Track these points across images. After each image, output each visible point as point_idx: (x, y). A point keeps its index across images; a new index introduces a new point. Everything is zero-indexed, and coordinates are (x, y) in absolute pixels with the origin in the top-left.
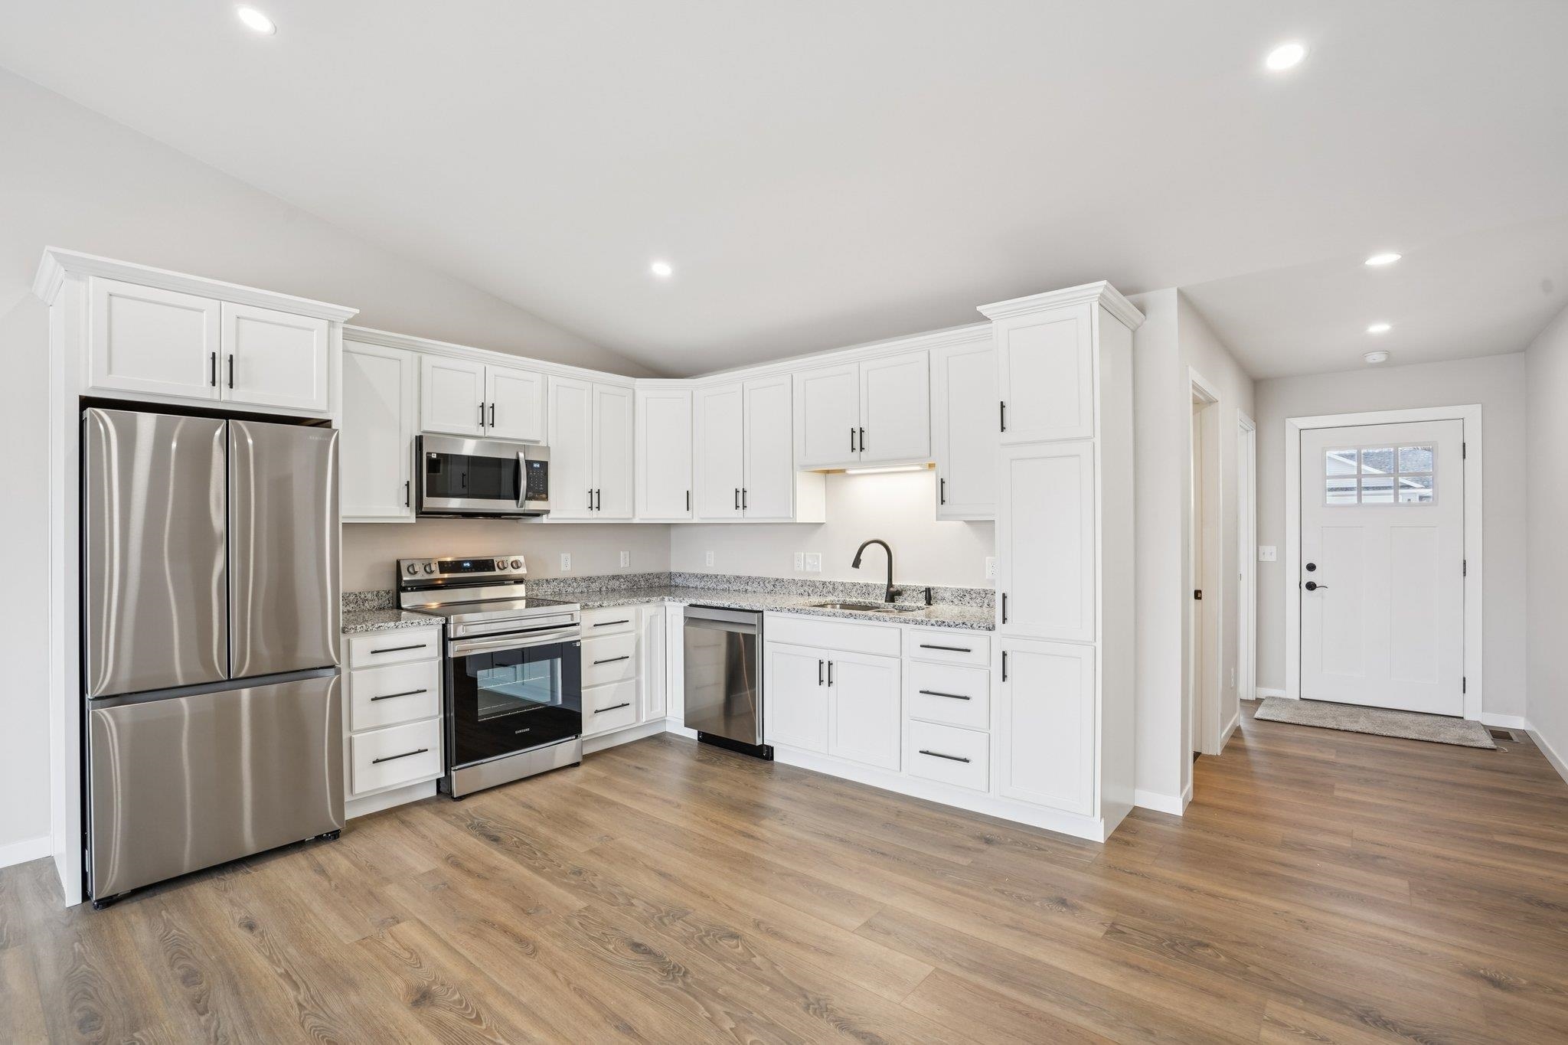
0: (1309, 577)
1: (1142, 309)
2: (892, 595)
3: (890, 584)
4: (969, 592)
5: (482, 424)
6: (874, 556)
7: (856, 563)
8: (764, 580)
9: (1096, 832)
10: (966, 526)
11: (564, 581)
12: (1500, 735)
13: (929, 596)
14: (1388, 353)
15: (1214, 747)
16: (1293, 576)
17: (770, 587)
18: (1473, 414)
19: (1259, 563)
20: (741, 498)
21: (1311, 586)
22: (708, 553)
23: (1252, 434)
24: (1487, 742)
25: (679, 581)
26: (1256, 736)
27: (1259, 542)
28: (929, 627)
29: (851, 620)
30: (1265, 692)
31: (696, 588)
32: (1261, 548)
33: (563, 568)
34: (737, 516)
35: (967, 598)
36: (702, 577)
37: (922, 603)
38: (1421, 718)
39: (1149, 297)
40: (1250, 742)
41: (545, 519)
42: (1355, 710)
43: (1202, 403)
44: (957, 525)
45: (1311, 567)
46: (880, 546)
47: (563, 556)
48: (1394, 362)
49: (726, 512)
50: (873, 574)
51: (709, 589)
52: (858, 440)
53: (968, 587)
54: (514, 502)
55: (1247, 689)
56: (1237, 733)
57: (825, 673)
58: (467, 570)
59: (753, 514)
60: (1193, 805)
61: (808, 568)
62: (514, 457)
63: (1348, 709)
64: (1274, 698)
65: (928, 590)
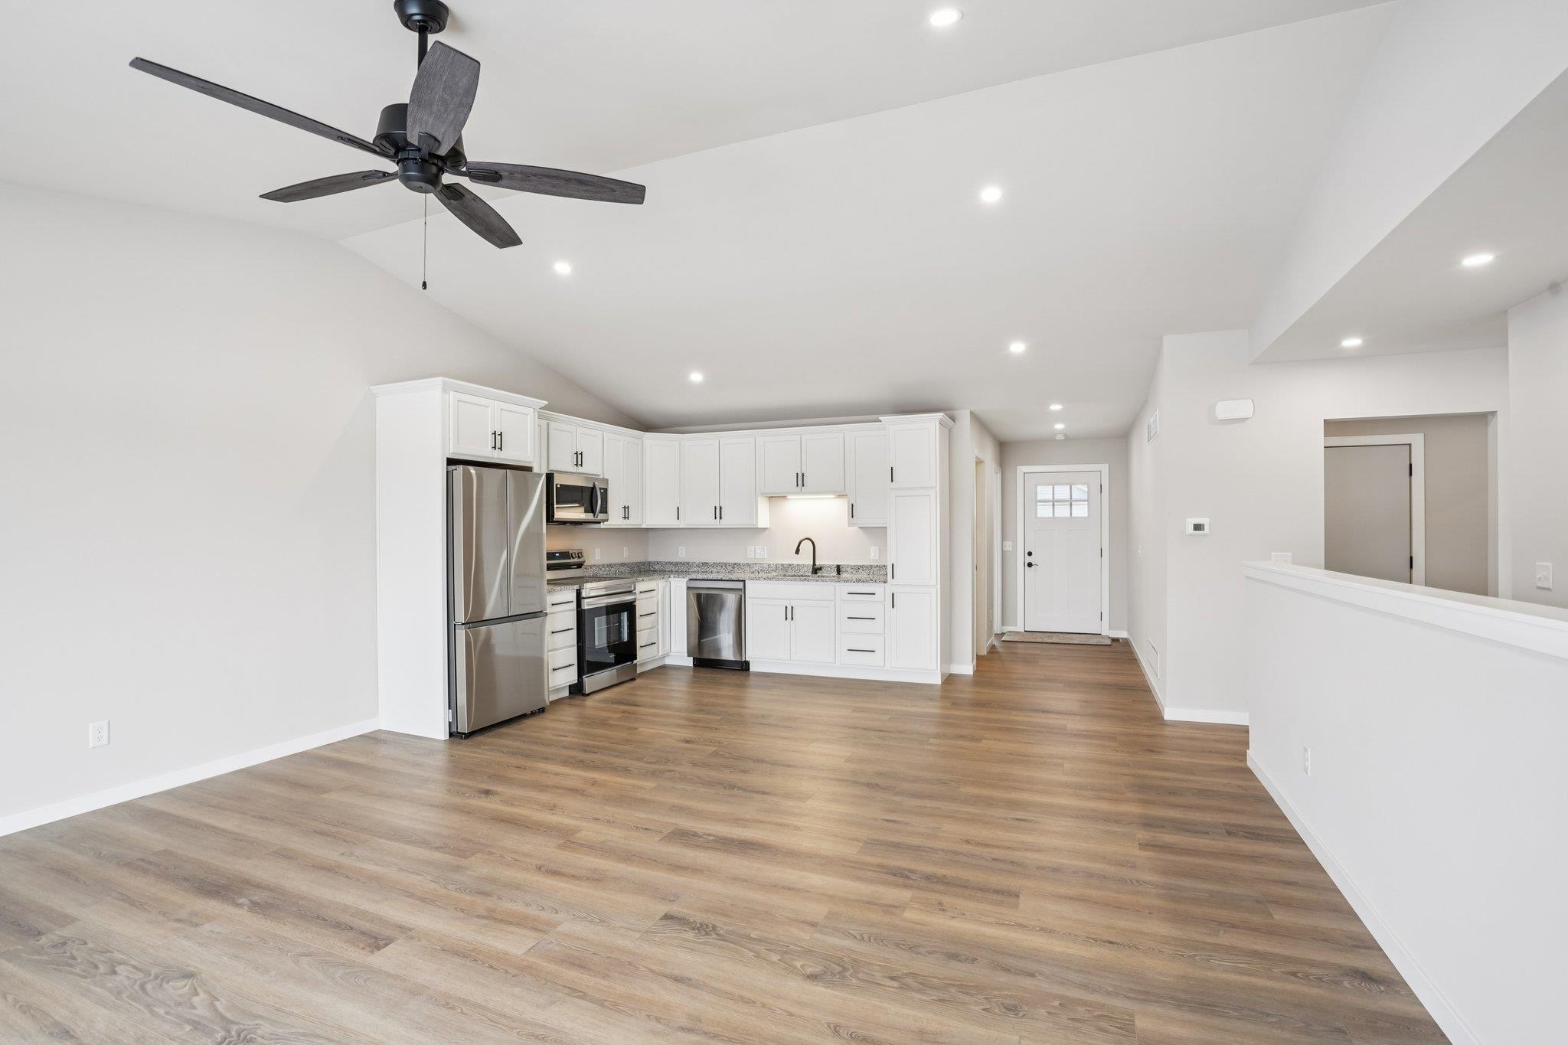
0: (1029, 559)
1: (953, 419)
2: (816, 570)
3: (814, 564)
4: (862, 567)
5: (577, 465)
6: (807, 547)
7: (797, 552)
8: (725, 564)
9: (937, 680)
10: (860, 530)
11: (598, 566)
12: (1115, 640)
13: (839, 569)
14: (1066, 436)
15: (984, 652)
16: (1021, 559)
17: (730, 568)
18: (1104, 468)
19: (1003, 552)
20: (719, 512)
21: (1030, 565)
22: (680, 548)
23: (999, 475)
24: (1109, 642)
25: (657, 567)
26: (1002, 647)
27: (1003, 539)
28: (852, 584)
29: (806, 582)
30: (1007, 629)
31: (672, 571)
32: (1004, 543)
33: (597, 558)
34: (715, 523)
35: (861, 570)
36: (676, 564)
37: (835, 574)
38: (1082, 636)
39: (957, 413)
40: (1000, 650)
41: (602, 526)
42: (1051, 634)
43: (979, 462)
44: (856, 528)
45: (1030, 554)
46: (809, 541)
47: (597, 549)
48: (1069, 439)
49: (708, 520)
50: (805, 559)
51: (682, 571)
52: (801, 480)
53: (861, 564)
54: (592, 514)
55: (997, 628)
56: (993, 647)
57: (789, 614)
58: (558, 558)
59: (726, 522)
60: (976, 672)
61: (757, 557)
62: (591, 486)
63: (1048, 634)
64: (1011, 632)
65: (838, 567)
